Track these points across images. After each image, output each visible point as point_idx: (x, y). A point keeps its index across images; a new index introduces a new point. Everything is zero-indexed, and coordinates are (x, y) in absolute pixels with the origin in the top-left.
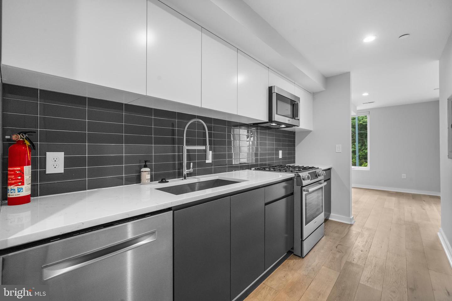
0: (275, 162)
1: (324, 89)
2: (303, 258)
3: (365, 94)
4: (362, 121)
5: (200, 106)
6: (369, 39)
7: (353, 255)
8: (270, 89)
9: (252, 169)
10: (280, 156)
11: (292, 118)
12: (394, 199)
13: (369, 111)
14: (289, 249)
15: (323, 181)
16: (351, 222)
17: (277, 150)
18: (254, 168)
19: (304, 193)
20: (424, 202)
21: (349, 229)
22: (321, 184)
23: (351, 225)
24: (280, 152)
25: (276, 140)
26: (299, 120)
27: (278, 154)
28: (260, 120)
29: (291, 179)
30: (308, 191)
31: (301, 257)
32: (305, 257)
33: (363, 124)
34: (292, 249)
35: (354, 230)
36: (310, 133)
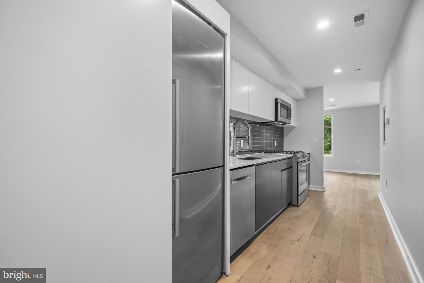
0: (273, 149)
1: (305, 98)
2: (299, 206)
3: (332, 100)
4: (325, 117)
5: (248, 113)
6: (338, 71)
7: (328, 205)
8: (276, 100)
9: (262, 152)
10: (276, 145)
11: (287, 118)
12: (351, 178)
13: (332, 112)
14: (289, 202)
15: (307, 160)
16: (324, 190)
17: (274, 141)
18: (264, 152)
19: (299, 166)
20: (372, 179)
21: (323, 193)
22: (306, 162)
23: (324, 192)
24: (276, 142)
25: (274, 134)
26: (290, 119)
27: (274, 143)
28: (269, 120)
29: (291, 158)
30: (302, 165)
31: (297, 206)
32: (300, 205)
33: (326, 120)
34: (291, 202)
35: (326, 194)
36: (294, 128)
